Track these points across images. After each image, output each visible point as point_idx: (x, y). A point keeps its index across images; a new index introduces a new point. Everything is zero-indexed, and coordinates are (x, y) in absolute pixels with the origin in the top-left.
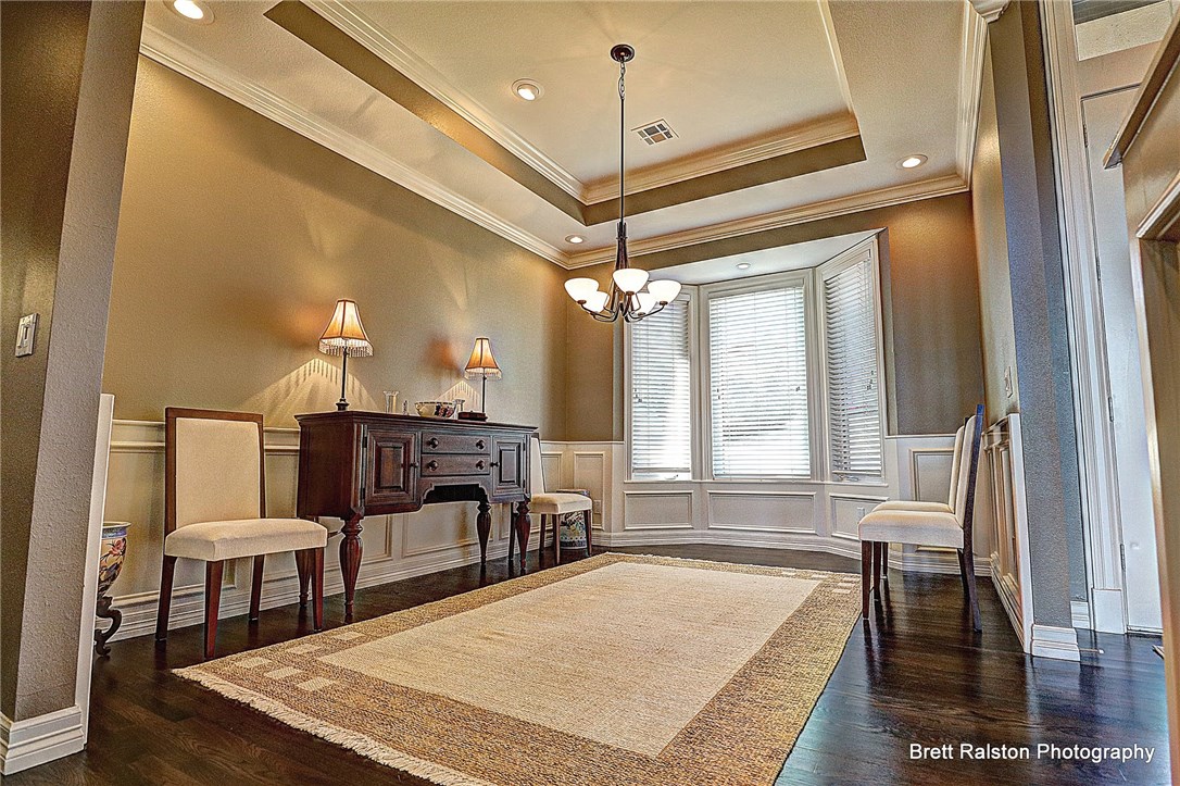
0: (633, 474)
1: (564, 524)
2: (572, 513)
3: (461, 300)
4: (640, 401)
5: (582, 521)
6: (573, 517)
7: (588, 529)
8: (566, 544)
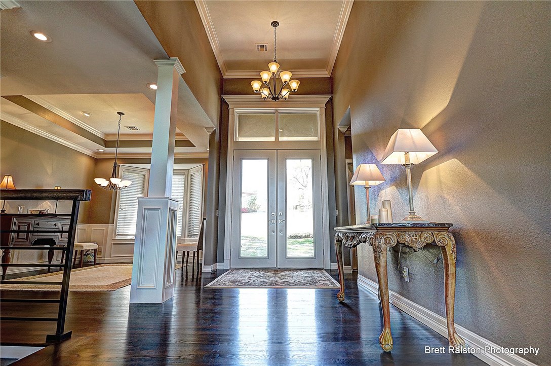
0: (116, 236)
1: (84, 255)
2: (90, 250)
3: (49, 171)
4: (122, 210)
5: (93, 254)
6: (89, 252)
7: (95, 256)
8: (85, 262)
